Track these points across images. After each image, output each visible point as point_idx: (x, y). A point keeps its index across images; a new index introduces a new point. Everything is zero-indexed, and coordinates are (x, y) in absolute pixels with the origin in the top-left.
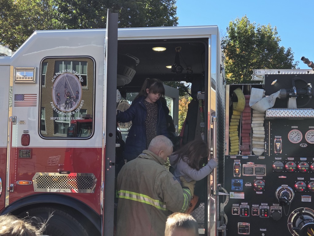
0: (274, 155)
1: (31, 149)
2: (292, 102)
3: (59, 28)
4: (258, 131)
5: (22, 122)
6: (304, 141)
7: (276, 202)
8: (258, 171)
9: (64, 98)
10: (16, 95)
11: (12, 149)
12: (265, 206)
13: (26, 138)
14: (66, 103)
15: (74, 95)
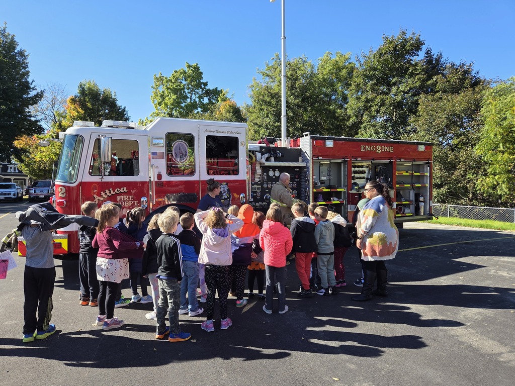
0: (264, 182)
1: (163, 182)
2: (272, 159)
3: (177, 117)
4: (259, 171)
5: (157, 167)
6: (274, 175)
7: (265, 201)
8: (258, 188)
9: (179, 155)
10: (152, 153)
11: (155, 182)
12: (260, 203)
13: (159, 176)
14: (180, 158)
15: (184, 153)
